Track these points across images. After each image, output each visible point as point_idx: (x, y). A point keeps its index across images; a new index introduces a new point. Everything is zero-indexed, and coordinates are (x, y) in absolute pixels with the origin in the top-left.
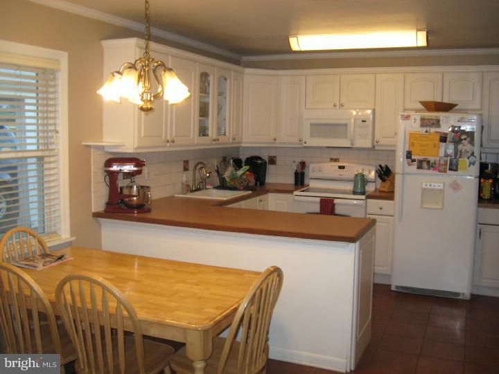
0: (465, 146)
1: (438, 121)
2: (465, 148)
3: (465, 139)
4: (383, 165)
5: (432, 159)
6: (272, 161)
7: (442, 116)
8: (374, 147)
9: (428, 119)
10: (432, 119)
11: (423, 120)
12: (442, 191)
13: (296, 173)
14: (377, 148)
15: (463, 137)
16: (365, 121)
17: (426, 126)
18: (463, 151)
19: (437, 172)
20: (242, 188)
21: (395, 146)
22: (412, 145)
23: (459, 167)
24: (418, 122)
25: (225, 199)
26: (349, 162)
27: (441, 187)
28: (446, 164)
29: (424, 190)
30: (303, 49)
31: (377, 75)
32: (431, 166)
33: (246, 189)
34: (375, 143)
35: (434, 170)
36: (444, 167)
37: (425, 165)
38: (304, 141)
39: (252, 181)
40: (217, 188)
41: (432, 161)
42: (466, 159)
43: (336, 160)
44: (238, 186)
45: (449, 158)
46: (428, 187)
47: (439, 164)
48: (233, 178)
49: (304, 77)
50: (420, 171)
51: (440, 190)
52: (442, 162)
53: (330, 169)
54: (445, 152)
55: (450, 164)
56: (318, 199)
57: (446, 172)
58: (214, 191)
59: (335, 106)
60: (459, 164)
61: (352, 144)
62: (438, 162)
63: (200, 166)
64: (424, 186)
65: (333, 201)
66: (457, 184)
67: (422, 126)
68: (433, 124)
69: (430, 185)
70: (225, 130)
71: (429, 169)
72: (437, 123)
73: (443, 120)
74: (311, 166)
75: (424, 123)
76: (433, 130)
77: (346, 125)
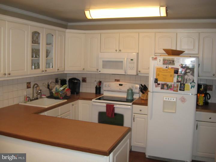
0: (189, 77)
1: (173, 61)
2: (189, 78)
3: (189, 72)
4: (143, 85)
5: (169, 84)
6: (84, 80)
7: (175, 58)
8: (138, 74)
9: (168, 60)
10: (170, 60)
11: (164, 60)
12: (175, 102)
13: (96, 88)
14: (139, 75)
15: (188, 71)
16: (133, 60)
17: (166, 64)
18: (188, 79)
19: (172, 91)
20: (61, 98)
21: (148, 74)
22: (158, 75)
23: (185, 88)
24: (162, 61)
25: (46, 107)
26: (125, 82)
27: (175, 100)
28: (178, 87)
29: (164, 101)
30: (94, 18)
31: (140, 34)
32: (169, 87)
33: (63, 98)
34: (139, 72)
35: (170, 90)
36: (176, 88)
37: (165, 86)
38: (99, 70)
39: (69, 93)
40: (48, 97)
41: (169, 85)
42: (189, 84)
43: (118, 81)
44: (60, 97)
45: (179, 83)
46: (167, 100)
47: (174, 87)
48: (57, 92)
49: (100, 35)
50: (163, 90)
51: (174, 102)
52: (175, 86)
53: (115, 85)
54: (177, 79)
55: (180, 87)
56: (105, 105)
57: (177, 91)
58: (46, 99)
59: (116, 51)
60: (185, 87)
61: (125, 73)
62: (173, 85)
63: (36, 86)
64: (165, 99)
65: (113, 105)
66: (183, 98)
67: (164, 64)
68: (170, 63)
69: (168, 99)
70: (52, 64)
71: (168, 89)
72: (172, 63)
73: (176, 60)
74: (105, 84)
75: (165, 62)
76: (170, 66)
77: (122, 62)
